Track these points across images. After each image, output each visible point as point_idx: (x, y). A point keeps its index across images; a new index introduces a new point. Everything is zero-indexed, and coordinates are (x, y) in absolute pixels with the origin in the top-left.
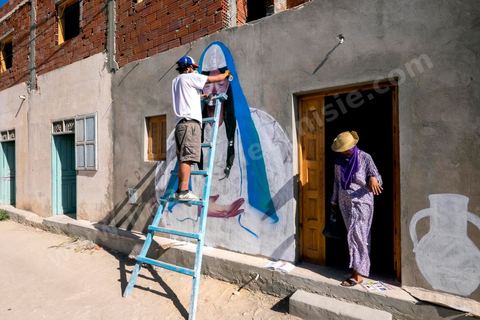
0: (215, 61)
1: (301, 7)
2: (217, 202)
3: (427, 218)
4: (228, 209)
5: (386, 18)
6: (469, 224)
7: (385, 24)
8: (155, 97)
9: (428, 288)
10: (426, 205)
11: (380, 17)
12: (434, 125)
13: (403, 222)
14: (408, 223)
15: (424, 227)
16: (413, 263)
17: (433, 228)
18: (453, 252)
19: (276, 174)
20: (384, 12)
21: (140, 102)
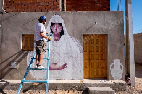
0: (57, 20)
1: (85, 12)
2: (57, 65)
3: (113, 65)
4: (61, 67)
5: (105, 21)
6: (120, 65)
7: (105, 22)
8: (28, 28)
9: (113, 79)
10: (113, 62)
11: (104, 20)
12: (115, 45)
13: (109, 66)
14: (110, 66)
15: (113, 67)
16: (111, 75)
17: (114, 67)
18: (118, 71)
19: (78, 56)
20: (105, 19)
21: (19, 28)
